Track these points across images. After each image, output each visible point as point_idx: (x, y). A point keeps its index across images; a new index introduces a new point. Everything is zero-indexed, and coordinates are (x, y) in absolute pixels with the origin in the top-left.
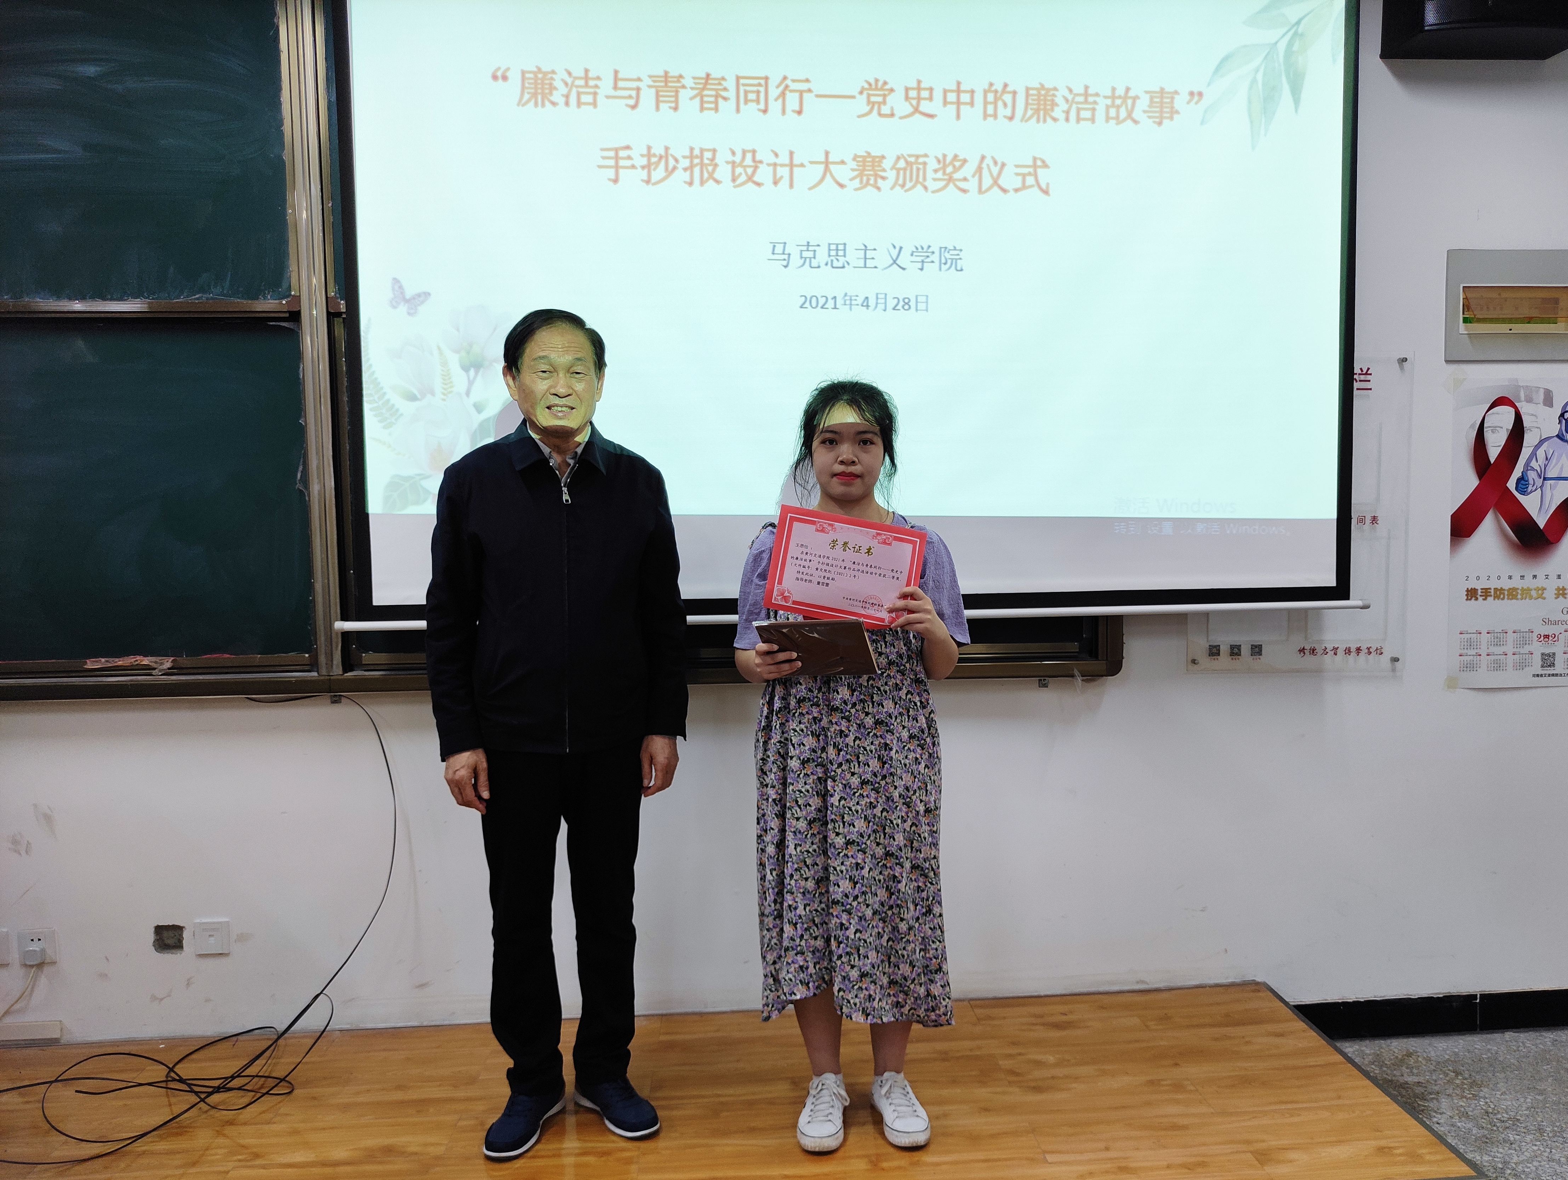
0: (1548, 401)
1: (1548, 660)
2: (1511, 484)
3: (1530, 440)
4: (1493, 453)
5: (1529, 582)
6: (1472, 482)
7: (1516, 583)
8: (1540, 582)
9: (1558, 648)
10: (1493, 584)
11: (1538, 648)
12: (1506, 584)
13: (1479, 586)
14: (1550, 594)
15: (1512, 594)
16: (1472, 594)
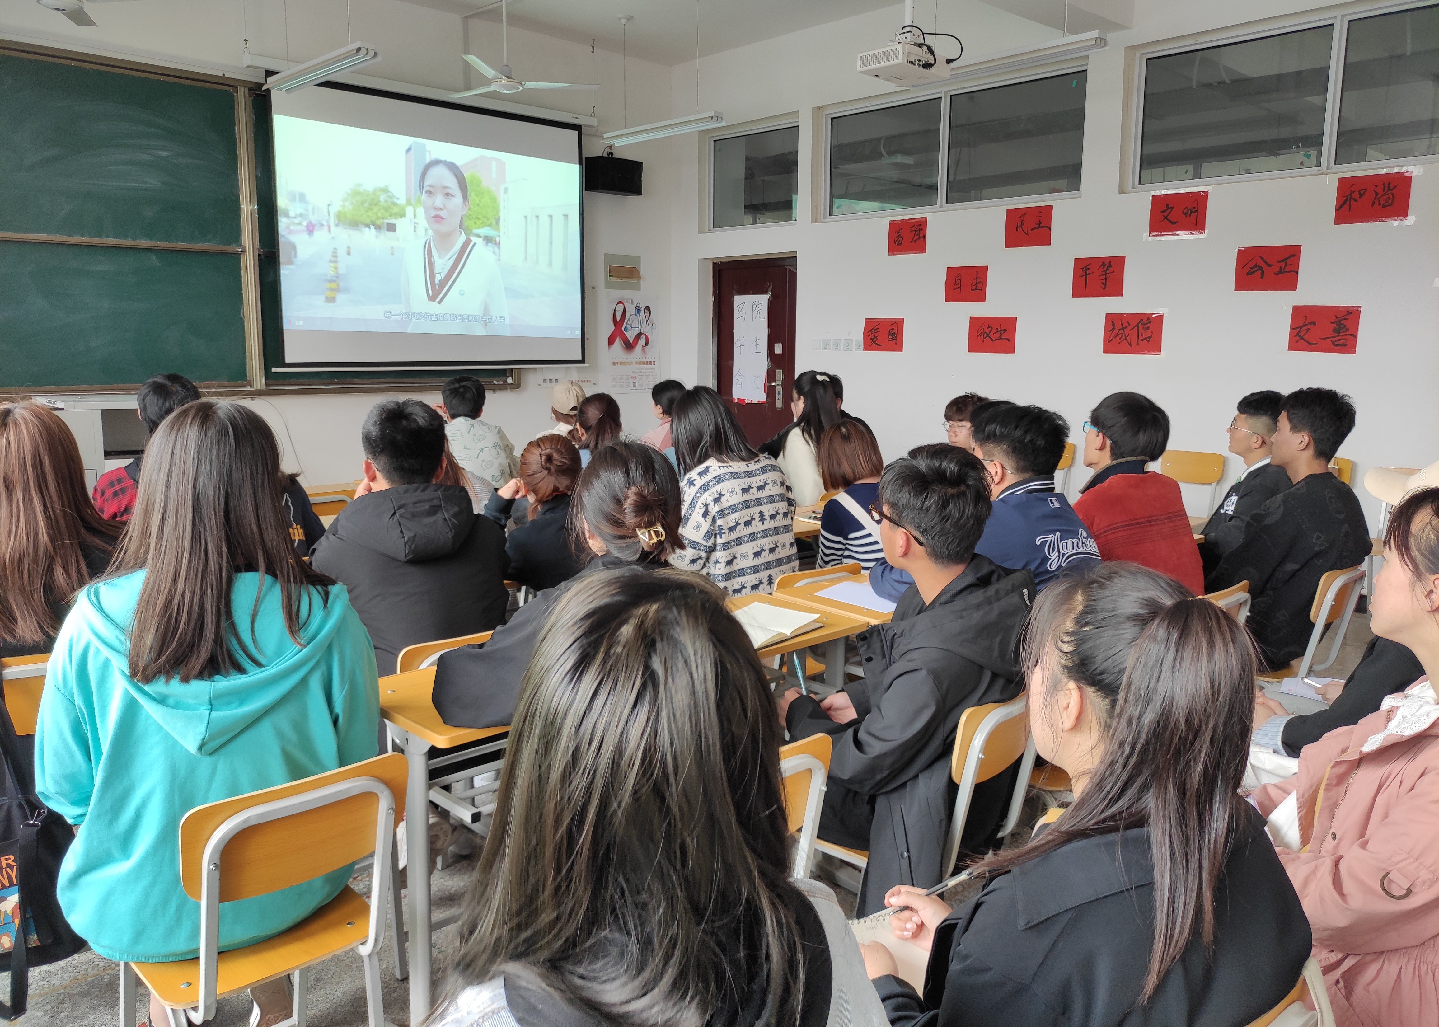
0: (632, 303)
1: (634, 384)
2: (623, 329)
3: (628, 315)
4: (618, 319)
5: (629, 360)
6: (613, 328)
7: (625, 360)
8: (631, 360)
9: (636, 381)
10: (619, 360)
11: (632, 381)
12: (623, 361)
13: (616, 361)
14: (634, 363)
15: (624, 363)
16: (614, 363)
